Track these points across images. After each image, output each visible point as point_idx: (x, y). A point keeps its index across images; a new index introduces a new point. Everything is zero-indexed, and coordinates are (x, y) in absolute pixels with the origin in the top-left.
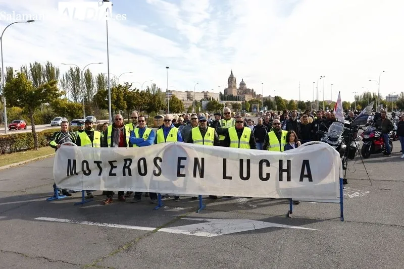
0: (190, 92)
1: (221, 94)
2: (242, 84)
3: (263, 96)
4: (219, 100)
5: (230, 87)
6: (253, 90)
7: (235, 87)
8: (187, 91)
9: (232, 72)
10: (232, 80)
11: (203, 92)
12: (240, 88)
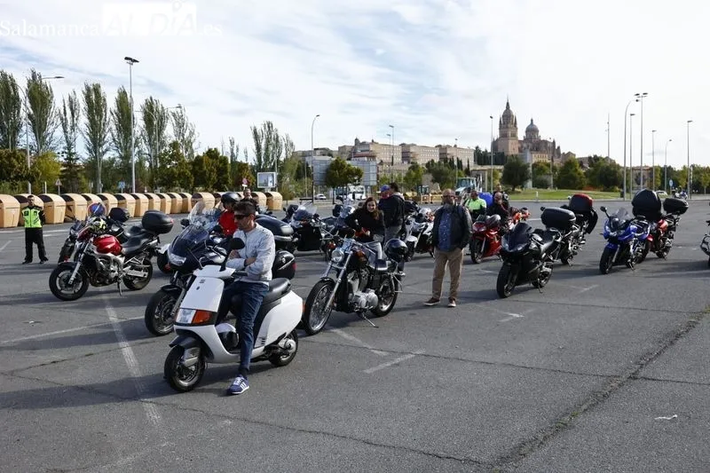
0: (409, 146)
1: (477, 151)
2: (532, 130)
3: (577, 157)
4: (472, 162)
5: (503, 135)
6: (554, 142)
7: (514, 135)
8: (403, 145)
9: (508, 104)
10: (508, 120)
11: (440, 146)
12: (526, 140)
